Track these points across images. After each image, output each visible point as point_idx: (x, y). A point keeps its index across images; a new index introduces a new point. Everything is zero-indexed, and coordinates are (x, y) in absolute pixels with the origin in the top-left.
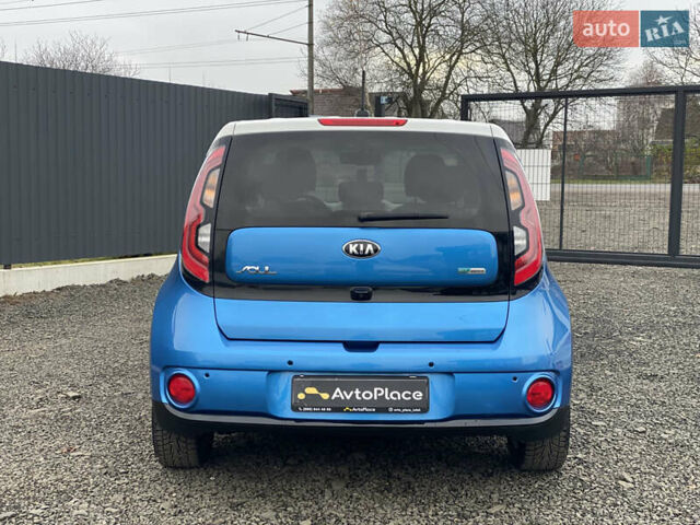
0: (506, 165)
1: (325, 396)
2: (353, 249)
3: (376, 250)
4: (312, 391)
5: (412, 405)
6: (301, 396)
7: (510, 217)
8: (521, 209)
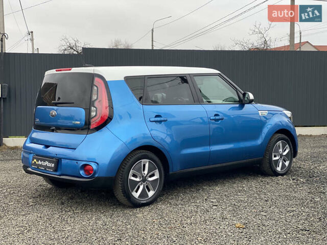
0: (95, 84)
1: (37, 162)
2: (51, 113)
3: (55, 114)
4: (35, 160)
5: (52, 168)
6: (33, 162)
7: (91, 103)
8: (96, 100)
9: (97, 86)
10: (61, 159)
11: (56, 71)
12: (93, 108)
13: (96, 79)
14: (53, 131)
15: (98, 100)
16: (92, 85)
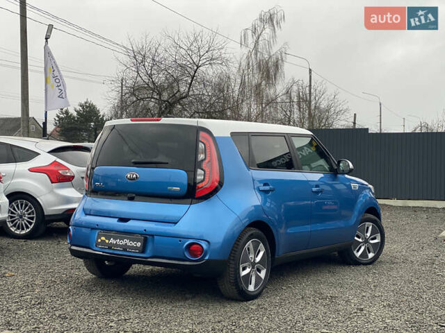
0: (200, 139)
1: (107, 241)
2: (129, 176)
3: (137, 177)
4: (103, 238)
5: (136, 248)
6: (99, 240)
7: (197, 165)
8: (202, 161)
9: (203, 143)
10: (153, 236)
11: (132, 121)
12: (199, 171)
13: (202, 134)
14: (131, 199)
15: (207, 161)
16: (197, 141)
